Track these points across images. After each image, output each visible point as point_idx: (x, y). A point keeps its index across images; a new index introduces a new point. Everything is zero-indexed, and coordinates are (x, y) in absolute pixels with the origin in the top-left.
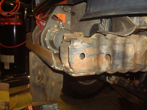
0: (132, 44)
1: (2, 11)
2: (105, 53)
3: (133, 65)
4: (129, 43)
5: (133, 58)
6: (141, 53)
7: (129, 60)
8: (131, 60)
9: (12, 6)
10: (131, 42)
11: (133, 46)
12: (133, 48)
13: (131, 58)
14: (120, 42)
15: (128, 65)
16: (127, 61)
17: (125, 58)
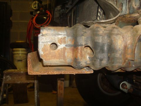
0: (121, 35)
1: (36, 24)
2: (83, 44)
3: (123, 61)
4: (117, 34)
5: (123, 52)
6: (133, 46)
7: (118, 55)
8: (121, 55)
9: (45, 19)
10: (119, 33)
11: (122, 37)
12: (122, 40)
13: (120, 52)
14: (103, 32)
15: (118, 61)
16: (116, 56)
17: (113, 53)
